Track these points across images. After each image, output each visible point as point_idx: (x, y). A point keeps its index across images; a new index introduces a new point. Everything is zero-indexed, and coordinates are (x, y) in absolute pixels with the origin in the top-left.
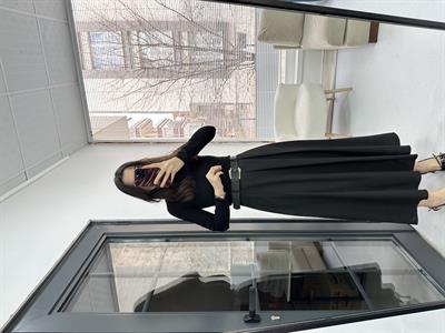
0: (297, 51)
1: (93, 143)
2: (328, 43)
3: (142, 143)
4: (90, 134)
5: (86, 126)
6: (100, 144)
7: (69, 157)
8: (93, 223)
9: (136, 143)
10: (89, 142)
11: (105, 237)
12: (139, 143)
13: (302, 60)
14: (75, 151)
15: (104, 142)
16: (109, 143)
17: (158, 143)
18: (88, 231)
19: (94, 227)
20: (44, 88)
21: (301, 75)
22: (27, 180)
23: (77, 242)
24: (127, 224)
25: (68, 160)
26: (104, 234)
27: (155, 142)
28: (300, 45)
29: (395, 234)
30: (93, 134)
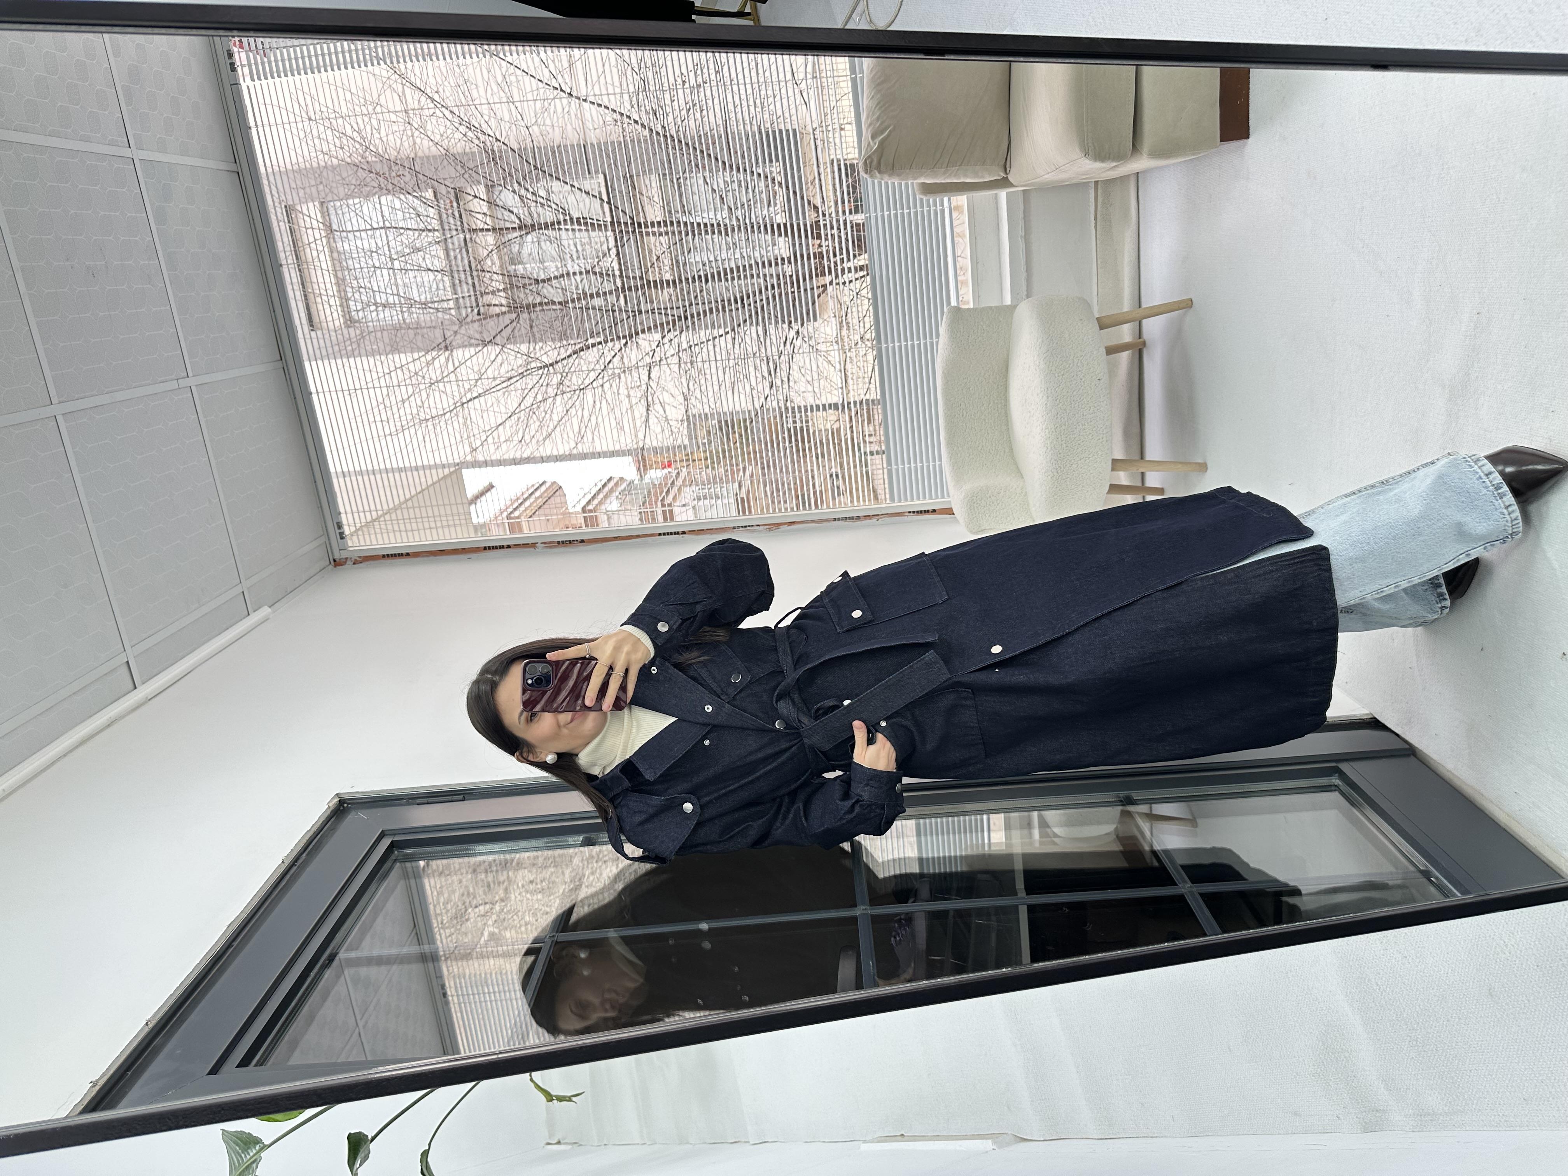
0: (1003, 194)
1: (349, 562)
2: (1086, 155)
3: (509, 547)
4: (338, 531)
5: (321, 507)
6: (371, 562)
7: (269, 610)
8: (348, 804)
9: (489, 548)
10: (335, 561)
11: (386, 843)
12: (502, 547)
13: (1021, 223)
14: (289, 591)
15: (384, 556)
16: (401, 555)
17: (563, 542)
18: (333, 829)
19: (350, 817)
20: (174, 385)
21: (1025, 274)
22: (135, 688)
23: (298, 864)
24: (455, 797)
25: (267, 620)
26: (382, 835)
27: (553, 542)
28: (1006, 174)
29: (1345, 767)
30: (347, 531)
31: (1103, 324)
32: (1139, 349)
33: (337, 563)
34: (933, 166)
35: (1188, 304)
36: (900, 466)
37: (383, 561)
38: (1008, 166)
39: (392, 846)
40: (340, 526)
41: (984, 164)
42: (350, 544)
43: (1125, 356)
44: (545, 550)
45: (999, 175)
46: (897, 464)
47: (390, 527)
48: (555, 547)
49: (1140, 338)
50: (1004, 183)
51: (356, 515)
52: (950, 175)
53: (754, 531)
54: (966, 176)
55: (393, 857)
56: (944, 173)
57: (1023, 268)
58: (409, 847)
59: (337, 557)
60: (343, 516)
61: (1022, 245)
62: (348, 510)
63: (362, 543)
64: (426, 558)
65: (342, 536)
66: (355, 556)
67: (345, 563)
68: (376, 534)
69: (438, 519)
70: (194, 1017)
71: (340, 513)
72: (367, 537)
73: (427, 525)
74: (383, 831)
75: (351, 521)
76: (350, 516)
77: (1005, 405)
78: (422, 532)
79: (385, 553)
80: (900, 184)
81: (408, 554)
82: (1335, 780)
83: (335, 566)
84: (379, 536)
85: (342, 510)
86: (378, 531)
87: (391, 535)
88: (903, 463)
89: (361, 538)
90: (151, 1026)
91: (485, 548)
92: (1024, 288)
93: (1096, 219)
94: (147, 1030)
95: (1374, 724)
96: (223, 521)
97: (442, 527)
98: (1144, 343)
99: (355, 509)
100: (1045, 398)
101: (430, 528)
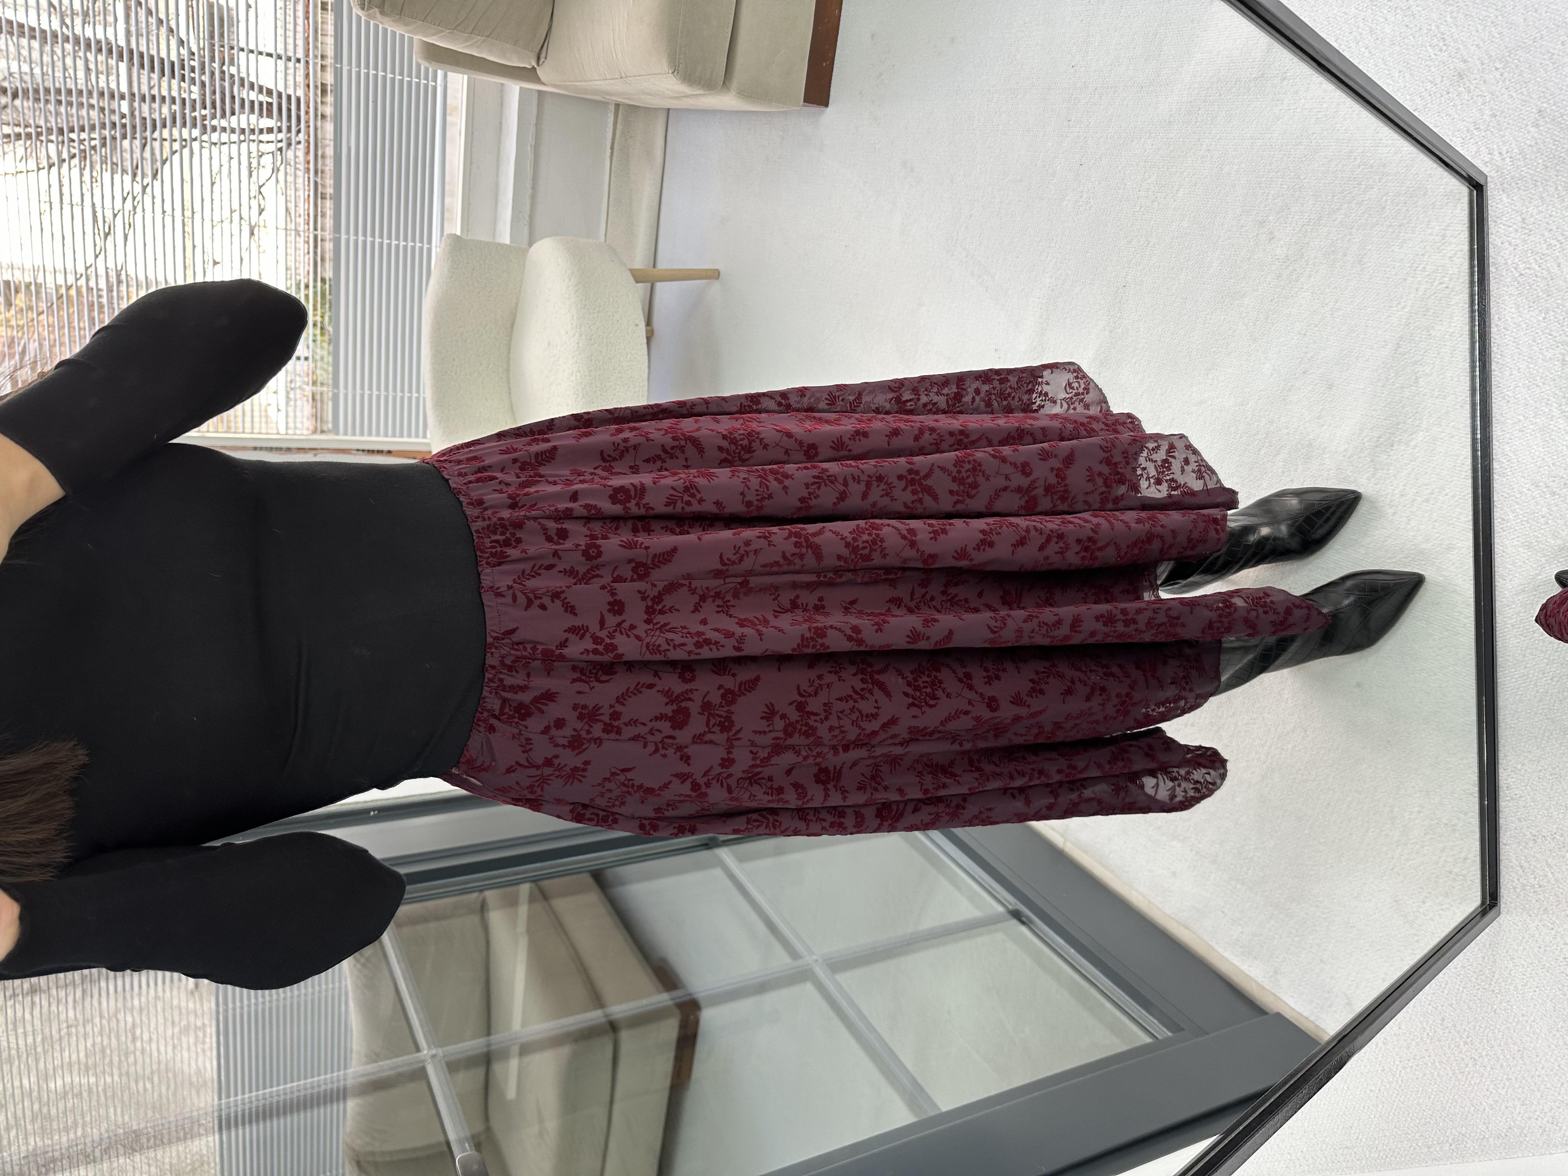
2: (674, 71)
28: (538, 64)
34: (455, 27)
35: (715, 275)
38: (543, 55)
41: (515, 43)
45: (530, 63)
50: (529, 74)
52: (472, 45)
54: (490, 53)
56: (466, 40)
57: (529, 184)
61: (531, 156)
92: (528, 207)
93: (612, 148)
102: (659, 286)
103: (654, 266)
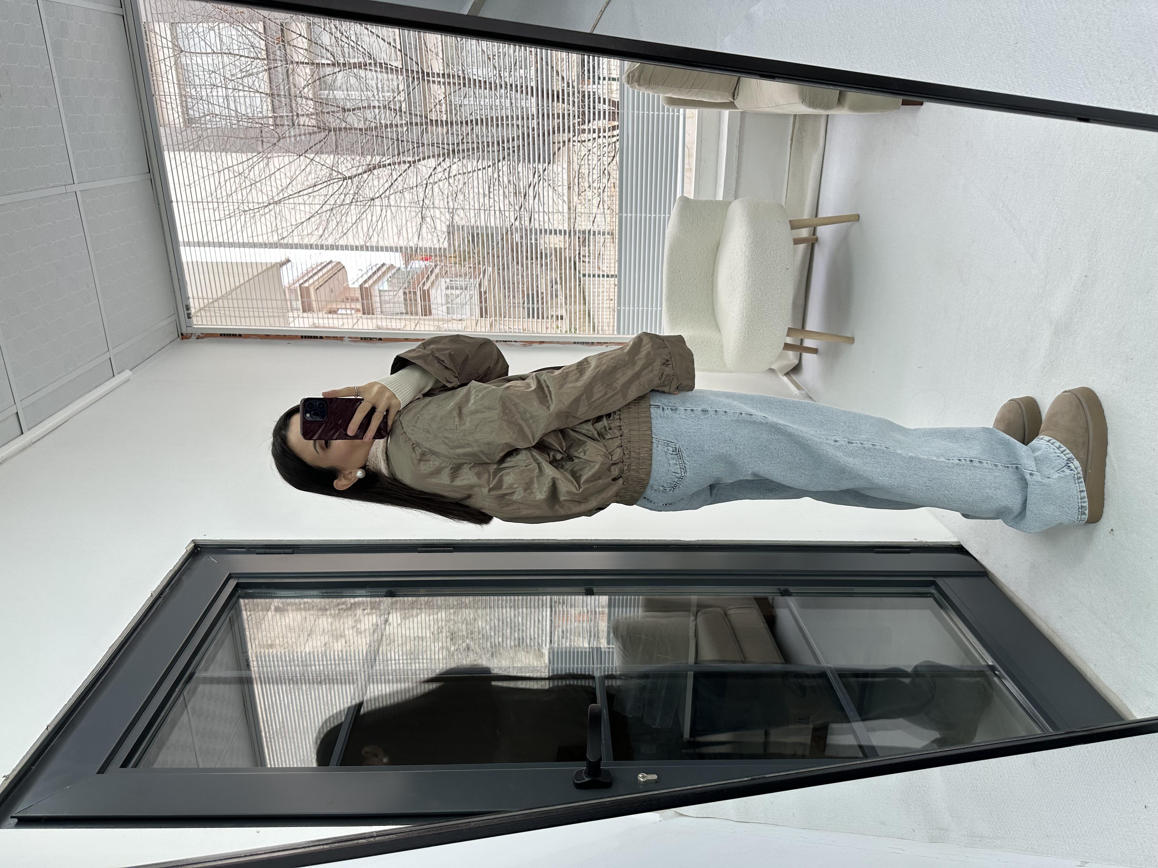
0: (726, 113)
1: (193, 337)
2: (804, 101)
3: (321, 338)
4: (186, 312)
5: (174, 292)
6: (211, 338)
7: (130, 373)
8: (201, 548)
9: (305, 337)
10: (182, 334)
11: (232, 583)
12: (315, 337)
13: (737, 135)
14: (146, 358)
15: (221, 335)
16: (234, 335)
17: (365, 338)
18: (188, 568)
19: (203, 560)
20: (62, 190)
21: (735, 175)
22: (22, 433)
23: (163, 596)
24: (286, 550)
25: (127, 381)
26: (230, 577)
27: (357, 338)
28: (734, 99)
29: (940, 581)
30: (193, 311)
31: (794, 225)
32: (812, 243)
33: (184, 337)
34: (681, 86)
35: (857, 218)
36: (627, 308)
37: (220, 339)
38: (736, 94)
39: (238, 586)
40: (188, 308)
41: (719, 90)
42: (195, 323)
43: (802, 247)
44: (350, 343)
45: (729, 99)
46: (625, 306)
47: (227, 313)
48: (358, 341)
49: (814, 235)
50: (731, 105)
51: (201, 301)
52: (692, 95)
53: (512, 345)
54: (704, 97)
55: (237, 594)
56: (688, 93)
57: (735, 171)
58: (250, 588)
59: (184, 331)
60: (191, 300)
61: (736, 152)
62: (195, 295)
63: (205, 323)
64: (255, 340)
65: (189, 316)
66: (199, 333)
67: (191, 337)
68: (216, 317)
69: (266, 310)
70: (84, 724)
71: (189, 298)
72: (209, 319)
73: (256, 314)
74: (230, 574)
75: (197, 305)
76: (196, 300)
77: (713, 275)
78: (252, 319)
79: (223, 333)
80: (653, 96)
81: (240, 335)
82: (932, 590)
83: (182, 339)
84: (218, 319)
85: (190, 295)
86: (218, 315)
87: (228, 319)
88: (629, 306)
89: (204, 319)
90: (50, 729)
91: (302, 337)
92: (734, 186)
93: (792, 140)
94: (47, 733)
95: (959, 549)
96: (97, 301)
97: (269, 317)
98: (817, 240)
99: (200, 295)
100: (746, 278)
101: (259, 317)
102: (819, 229)
103: (816, 216)
